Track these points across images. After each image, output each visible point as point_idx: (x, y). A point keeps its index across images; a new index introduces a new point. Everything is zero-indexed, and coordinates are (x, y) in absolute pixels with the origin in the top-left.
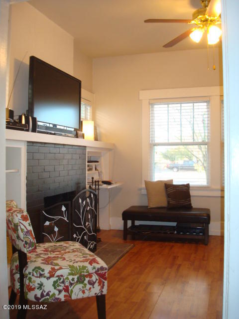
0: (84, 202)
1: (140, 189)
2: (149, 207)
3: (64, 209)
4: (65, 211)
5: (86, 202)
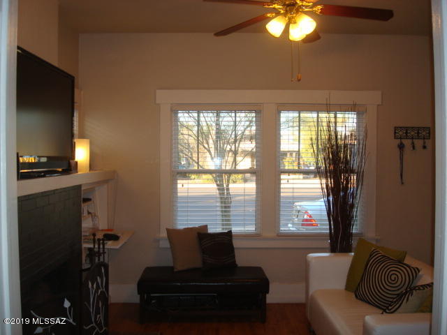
0: (95, 286)
1: (158, 241)
2: (175, 270)
3: (67, 304)
4: (70, 308)
5: (97, 284)
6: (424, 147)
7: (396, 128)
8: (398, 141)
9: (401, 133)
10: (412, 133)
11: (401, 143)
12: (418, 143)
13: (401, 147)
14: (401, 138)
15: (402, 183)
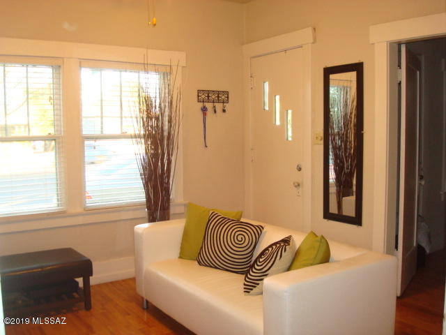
6: (224, 111)
7: (199, 91)
8: (201, 105)
9: (203, 96)
10: (213, 97)
11: (204, 107)
12: (219, 106)
13: (204, 110)
14: (203, 102)
15: (206, 146)
